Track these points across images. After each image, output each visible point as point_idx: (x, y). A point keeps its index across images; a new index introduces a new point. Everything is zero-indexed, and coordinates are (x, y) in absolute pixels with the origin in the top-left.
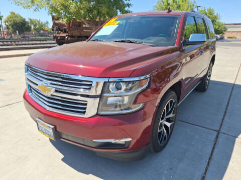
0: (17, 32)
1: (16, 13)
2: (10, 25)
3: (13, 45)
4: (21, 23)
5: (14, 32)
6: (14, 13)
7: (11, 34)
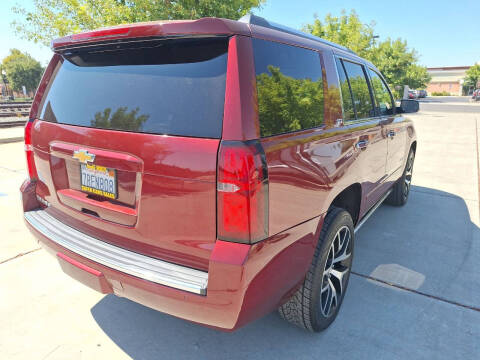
0: (24, 88)
1: (22, 52)
2: (10, 75)
3: (15, 115)
4: (33, 70)
5: (18, 88)
6: (18, 53)
7: (10, 92)
